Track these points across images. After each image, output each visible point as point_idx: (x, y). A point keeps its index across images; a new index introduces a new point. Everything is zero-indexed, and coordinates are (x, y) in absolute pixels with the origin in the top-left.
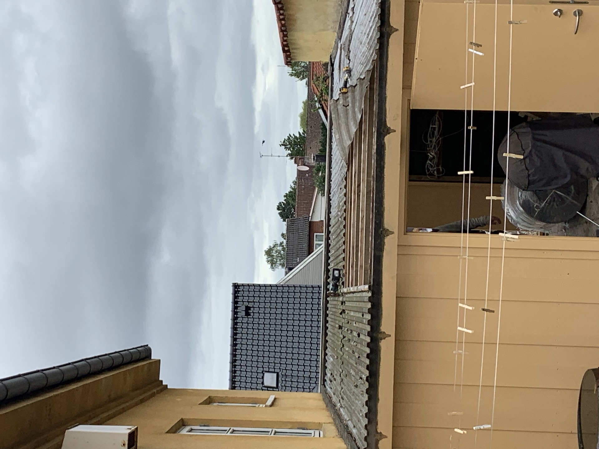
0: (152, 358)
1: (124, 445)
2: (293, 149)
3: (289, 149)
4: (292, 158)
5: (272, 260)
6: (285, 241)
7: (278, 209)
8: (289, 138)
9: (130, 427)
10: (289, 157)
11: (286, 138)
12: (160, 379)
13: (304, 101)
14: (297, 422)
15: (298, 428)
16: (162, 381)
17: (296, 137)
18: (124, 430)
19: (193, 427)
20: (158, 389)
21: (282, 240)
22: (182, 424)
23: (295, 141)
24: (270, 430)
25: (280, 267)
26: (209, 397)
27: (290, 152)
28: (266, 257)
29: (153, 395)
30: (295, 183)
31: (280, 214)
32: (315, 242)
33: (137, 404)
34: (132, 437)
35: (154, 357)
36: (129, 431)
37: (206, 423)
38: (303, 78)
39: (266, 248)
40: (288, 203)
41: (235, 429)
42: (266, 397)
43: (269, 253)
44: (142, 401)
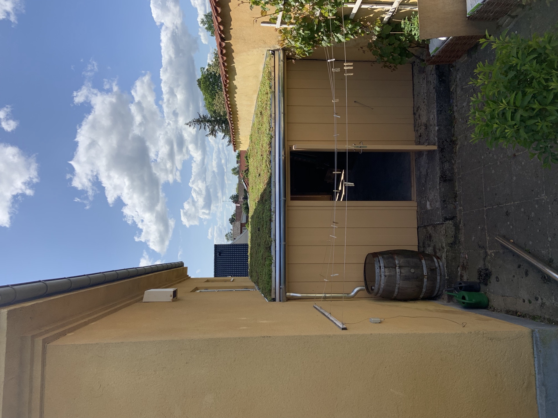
0: (184, 266)
1: (171, 296)
2: (234, 199)
3: (232, 199)
4: (234, 203)
5: (228, 238)
6: (232, 232)
7: (229, 220)
8: (232, 196)
9: (174, 289)
10: (233, 202)
11: (231, 196)
12: (188, 274)
13: (237, 183)
14: (244, 286)
15: (245, 289)
16: (188, 275)
17: (235, 195)
18: (172, 290)
19: (201, 290)
20: (187, 278)
21: (231, 231)
22: (197, 289)
23: (234, 197)
24: (233, 290)
25: (230, 241)
26: (208, 280)
27: (233, 200)
28: (225, 237)
29: (184, 280)
30: (235, 211)
31: (230, 222)
32: (243, 230)
33: (178, 283)
34: (175, 293)
35: (185, 266)
36: (174, 290)
37: (206, 288)
38: (237, 175)
39: (225, 234)
40: (233, 218)
41: (219, 290)
42: (230, 279)
43: (226, 235)
44: (180, 282)
